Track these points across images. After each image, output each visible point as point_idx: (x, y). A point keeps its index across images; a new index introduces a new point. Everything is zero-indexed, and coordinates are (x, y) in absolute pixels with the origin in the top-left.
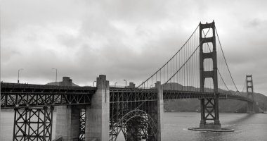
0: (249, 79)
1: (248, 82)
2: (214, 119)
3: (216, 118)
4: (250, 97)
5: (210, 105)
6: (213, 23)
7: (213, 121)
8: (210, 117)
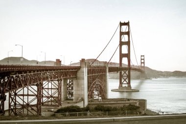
0: (143, 58)
1: (141, 59)
2: (128, 84)
3: (129, 83)
4: (143, 69)
5: (125, 75)
6: (129, 22)
7: (127, 85)
8: (125, 82)
